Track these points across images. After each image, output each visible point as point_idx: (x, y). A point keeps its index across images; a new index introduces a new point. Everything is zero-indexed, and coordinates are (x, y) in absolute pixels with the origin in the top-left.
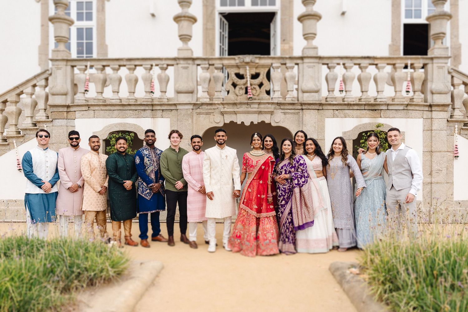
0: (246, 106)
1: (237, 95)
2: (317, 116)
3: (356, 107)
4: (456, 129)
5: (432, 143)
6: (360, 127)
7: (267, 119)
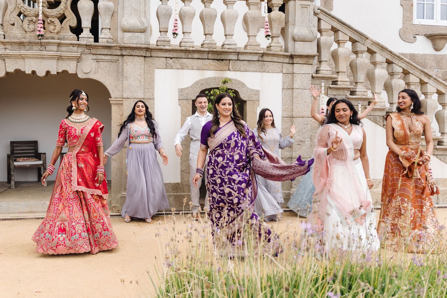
0: (39, 47)
1: (26, 31)
2: (143, 66)
3: (196, 56)
4: (323, 88)
5: (292, 105)
6: (202, 82)
7: (71, 67)
